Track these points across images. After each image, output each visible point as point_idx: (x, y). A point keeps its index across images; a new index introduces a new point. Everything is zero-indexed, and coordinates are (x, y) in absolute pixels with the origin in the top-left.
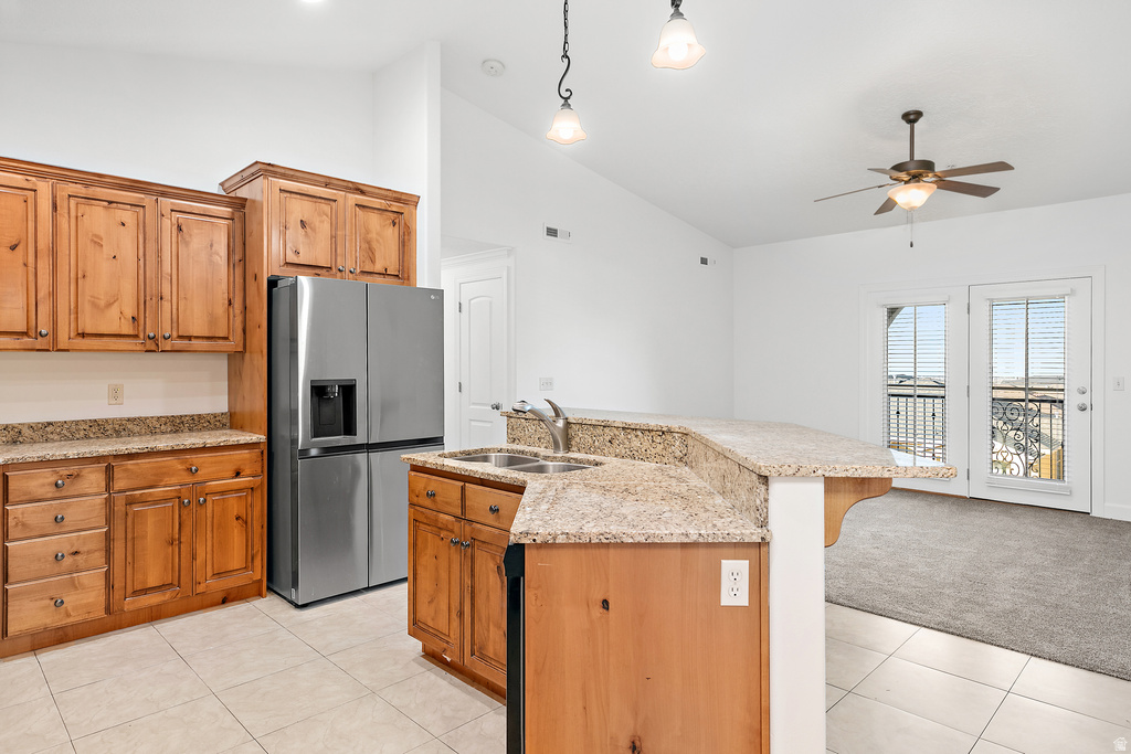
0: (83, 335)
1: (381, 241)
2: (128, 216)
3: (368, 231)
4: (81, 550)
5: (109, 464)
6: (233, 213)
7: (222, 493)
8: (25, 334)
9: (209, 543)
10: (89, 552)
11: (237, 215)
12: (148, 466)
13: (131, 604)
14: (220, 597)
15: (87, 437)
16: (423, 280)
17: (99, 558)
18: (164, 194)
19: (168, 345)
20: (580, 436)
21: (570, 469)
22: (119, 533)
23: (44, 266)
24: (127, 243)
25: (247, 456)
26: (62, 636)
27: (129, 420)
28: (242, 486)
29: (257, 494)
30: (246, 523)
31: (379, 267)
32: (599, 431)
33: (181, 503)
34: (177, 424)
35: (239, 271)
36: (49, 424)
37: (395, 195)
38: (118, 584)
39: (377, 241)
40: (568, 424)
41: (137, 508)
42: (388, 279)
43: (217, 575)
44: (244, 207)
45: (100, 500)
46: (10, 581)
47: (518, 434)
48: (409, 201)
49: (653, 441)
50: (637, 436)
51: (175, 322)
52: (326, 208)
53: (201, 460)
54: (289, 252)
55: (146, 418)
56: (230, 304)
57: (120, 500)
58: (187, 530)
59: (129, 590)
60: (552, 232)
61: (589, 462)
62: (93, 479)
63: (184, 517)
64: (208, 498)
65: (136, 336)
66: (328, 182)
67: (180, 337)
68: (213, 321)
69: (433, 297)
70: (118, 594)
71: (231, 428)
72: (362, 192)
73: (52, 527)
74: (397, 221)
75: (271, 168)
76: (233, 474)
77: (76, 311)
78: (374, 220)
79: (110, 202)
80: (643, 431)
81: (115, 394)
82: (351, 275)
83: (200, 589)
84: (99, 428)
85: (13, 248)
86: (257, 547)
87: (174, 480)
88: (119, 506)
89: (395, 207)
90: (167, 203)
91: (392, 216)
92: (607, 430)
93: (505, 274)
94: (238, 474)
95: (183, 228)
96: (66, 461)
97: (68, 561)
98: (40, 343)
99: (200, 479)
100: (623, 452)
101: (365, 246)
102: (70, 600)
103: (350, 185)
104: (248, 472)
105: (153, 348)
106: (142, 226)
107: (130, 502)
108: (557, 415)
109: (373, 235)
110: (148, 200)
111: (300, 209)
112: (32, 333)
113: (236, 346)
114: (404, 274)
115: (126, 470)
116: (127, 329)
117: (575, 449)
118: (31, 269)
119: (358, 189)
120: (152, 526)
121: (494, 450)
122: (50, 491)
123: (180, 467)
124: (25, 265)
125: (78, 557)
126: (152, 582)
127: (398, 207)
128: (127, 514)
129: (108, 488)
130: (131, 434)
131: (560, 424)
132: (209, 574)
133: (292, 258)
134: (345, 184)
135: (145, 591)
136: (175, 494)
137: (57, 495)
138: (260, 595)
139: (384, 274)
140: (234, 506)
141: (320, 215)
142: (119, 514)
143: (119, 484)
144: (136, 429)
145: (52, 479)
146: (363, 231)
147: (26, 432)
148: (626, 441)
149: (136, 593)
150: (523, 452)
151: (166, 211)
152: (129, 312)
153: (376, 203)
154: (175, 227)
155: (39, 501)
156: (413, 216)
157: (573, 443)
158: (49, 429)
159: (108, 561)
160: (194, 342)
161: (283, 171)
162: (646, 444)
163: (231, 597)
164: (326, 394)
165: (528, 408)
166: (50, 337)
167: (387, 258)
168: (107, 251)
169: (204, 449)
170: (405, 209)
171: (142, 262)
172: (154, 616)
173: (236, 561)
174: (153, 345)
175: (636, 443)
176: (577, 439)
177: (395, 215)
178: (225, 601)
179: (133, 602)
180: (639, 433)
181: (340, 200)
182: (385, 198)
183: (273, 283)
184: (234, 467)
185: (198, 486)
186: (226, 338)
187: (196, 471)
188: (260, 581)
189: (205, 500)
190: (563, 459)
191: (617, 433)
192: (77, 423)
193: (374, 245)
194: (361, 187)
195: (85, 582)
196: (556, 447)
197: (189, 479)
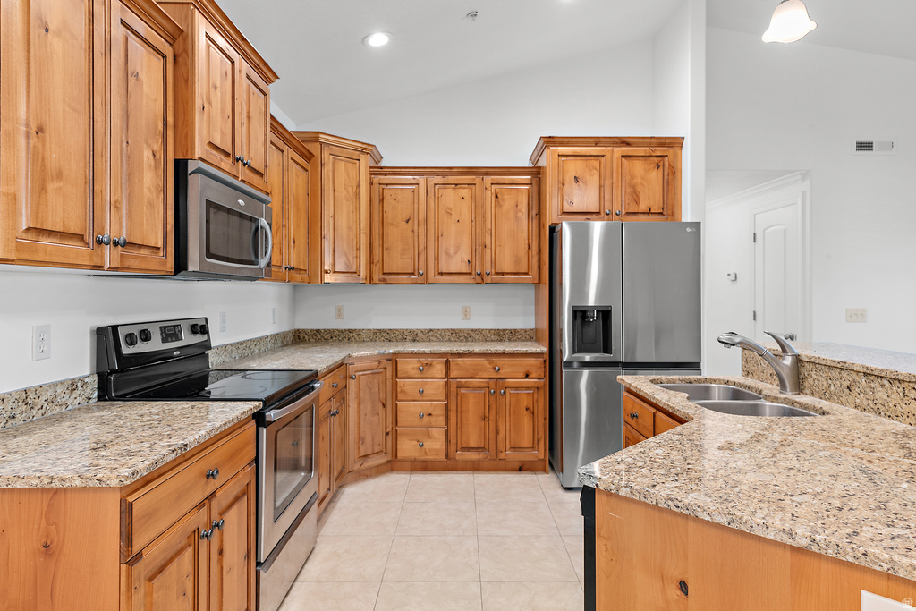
0: (441, 274)
1: (645, 184)
2: (465, 192)
3: (632, 177)
4: (433, 413)
5: (448, 359)
6: (531, 179)
7: (517, 388)
8: (413, 274)
9: (508, 424)
10: (437, 416)
11: (534, 180)
12: (469, 363)
13: (460, 455)
14: (517, 465)
15: (450, 340)
16: (687, 215)
17: (442, 420)
18: (487, 174)
19: (488, 279)
20: (813, 377)
21: (792, 413)
22: (453, 407)
23: (422, 230)
24: (464, 210)
25: (534, 363)
26: (425, 467)
27: (472, 330)
28: (530, 385)
29: (542, 392)
30: (533, 413)
31: (643, 207)
32: (835, 373)
33: (490, 392)
34: (501, 335)
35: (535, 223)
36: (431, 330)
37: (658, 141)
38: (453, 441)
39: (642, 185)
40: (798, 361)
41: (463, 391)
42: (651, 217)
43: (514, 448)
44: (539, 173)
45: (443, 382)
46: (399, 424)
47: (751, 367)
48: (676, 143)
49: (905, 396)
50: (882, 386)
51: (493, 263)
52: (595, 163)
53: (502, 363)
54: (565, 204)
55: (483, 330)
56: (529, 247)
57: (453, 383)
58: (493, 412)
59: (459, 447)
60: (865, 146)
61: (815, 410)
62: (439, 369)
63: (491, 402)
64: (508, 390)
65: (470, 273)
66: (597, 141)
67: (497, 273)
68: (517, 261)
69: (688, 230)
70: (453, 447)
71: (536, 341)
72: (628, 144)
73: (418, 396)
74: (661, 164)
75: (552, 140)
76: (523, 375)
77: (437, 259)
78: (639, 166)
79: (456, 185)
80: (891, 380)
81: (466, 313)
82: (617, 217)
83: (502, 456)
84: (456, 335)
85: (407, 221)
86: (541, 434)
87: (485, 375)
88: (453, 389)
89: (659, 151)
90: (488, 179)
91: (656, 160)
92: (844, 374)
93: (800, 199)
94: (527, 376)
95: (499, 196)
96: (424, 355)
97: (426, 419)
98: (420, 279)
99: (502, 376)
100: (865, 403)
101: (629, 190)
102: (428, 444)
103: (617, 140)
104: (534, 375)
105: (480, 281)
106: (473, 197)
107: (459, 387)
108: (784, 351)
109: (638, 180)
110: (477, 180)
111: (574, 167)
112: (416, 273)
113: (534, 279)
114: (668, 210)
115: (457, 364)
116: (465, 269)
117: (808, 391)
118: (416, 233)
119: (624, 142)
120: (473, 405)
121: (720, 381)
122: (415, 373)
123: (488, 366)
124: (413, 231)
125: (431, 418)
126: (473, 444)
127: (663, 152)
128: (457, 394)
129: (447, 374)
130: (474, 340)
131: (788, 361)
132: (508, 447)
133: (567, 208)
134: (612, 140)
135: (469, 449)
136: (486, 385)
137: (421, 376)
138: (544, 471)
139: (649, 213)
140: (525, 401)
141: (590, 170)
142: (453, 392)
143: (454, 373)
144: (477, 337)
145: (418, 365)
146: (628, 177)
147: (420, 334)
148: (868, 390)
149: (463, 449)
150: (749, 387)
151: (488, 185)
152: (467, 257)
153: (641, 151)
154: (494, 195)
155: (412, 378)
156: (678, 157)
157: (806, 384)
158: (431, 333)
159: (447, 424)
160: (506, 276)
161: (560, 140)
162: (895, 398)
163: (525, 467)
164: (587, 317)
165: (737, 340)
166: (425, 275)
167: (651, 196)
168: (454, 217)
169: (504, 354)
170: (669, 151)
171: (473, 223)
172: (475, 468)
173: (526, 442)
174: (481, 280)
175: (881, 395)
176: (811, 381)
177: (660, 159)
178: (520, 469)
179: (461, 455)
180: (886, 382)
181: (608, 155)
182: (650, 145)
183: (552, 230)
184: (525, 370)
185: (501, 381)
186: (526, 274)
187: (499, 370)
188: (544, 460)
189: (504, 392)
190: (786, 401)
191: (857, 378)
192: (445, 330)
193: (639, 188)
194: (627, 140)
195: (435, 435)
196: (782, 385)
197: (494, 375)
